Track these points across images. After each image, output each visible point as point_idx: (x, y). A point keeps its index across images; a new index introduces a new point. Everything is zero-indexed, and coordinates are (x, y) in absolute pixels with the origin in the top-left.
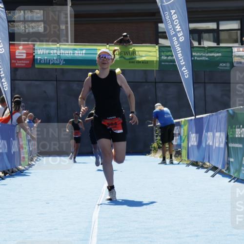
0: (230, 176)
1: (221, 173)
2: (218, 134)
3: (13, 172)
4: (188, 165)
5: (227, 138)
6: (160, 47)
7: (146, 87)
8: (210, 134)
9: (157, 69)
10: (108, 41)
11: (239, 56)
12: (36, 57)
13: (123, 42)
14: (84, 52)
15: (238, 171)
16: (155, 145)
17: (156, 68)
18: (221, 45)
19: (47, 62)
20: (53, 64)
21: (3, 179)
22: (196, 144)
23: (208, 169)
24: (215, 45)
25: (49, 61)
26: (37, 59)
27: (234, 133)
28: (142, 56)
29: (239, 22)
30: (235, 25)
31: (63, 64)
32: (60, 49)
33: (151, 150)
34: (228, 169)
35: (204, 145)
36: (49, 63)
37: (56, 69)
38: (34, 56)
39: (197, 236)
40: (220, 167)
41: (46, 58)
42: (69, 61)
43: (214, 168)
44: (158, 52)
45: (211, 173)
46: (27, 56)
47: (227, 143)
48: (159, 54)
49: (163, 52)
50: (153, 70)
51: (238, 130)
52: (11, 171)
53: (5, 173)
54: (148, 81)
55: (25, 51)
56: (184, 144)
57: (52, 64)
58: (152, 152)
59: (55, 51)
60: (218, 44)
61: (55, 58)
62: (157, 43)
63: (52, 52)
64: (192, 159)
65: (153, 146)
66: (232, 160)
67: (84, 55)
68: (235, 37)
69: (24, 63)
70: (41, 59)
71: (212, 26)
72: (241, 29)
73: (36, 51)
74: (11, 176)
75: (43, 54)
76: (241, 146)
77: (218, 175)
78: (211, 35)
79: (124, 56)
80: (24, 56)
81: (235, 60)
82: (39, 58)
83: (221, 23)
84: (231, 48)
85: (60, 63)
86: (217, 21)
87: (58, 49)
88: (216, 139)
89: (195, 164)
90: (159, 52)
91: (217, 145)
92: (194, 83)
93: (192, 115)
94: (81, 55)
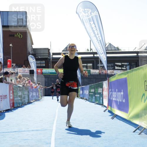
1: (87, 100)
2: (87, 91)
4: (80, 98)
5: (89, 92)
8: (85, 91)
11: (92, 72)
15: (92, 100)
18: (88, 69)
19: (46, 73)
21: (34, 102)
22: (82, 93)
23: (85, 99)
24: (86, 69)
27: (91, 91)
30: (91, 65)
34: (89, 99)
35: (84, 93)
37: (48, 75)
39: (82, 116)
40: (87, 99)
42: (51, 73)
43: (86, 99)
45: (85, 100)
46: (41, 72)
47: (89, 93)
51: (92, 90)
53: (35, 100)
60: (87, 69)
61: (48, 72)
64: (81, 97)
66: (90, 97)
68: (91, 67)
71: (86, 65)
72: (93, 66)
74: (36, 101)
76: (92, 94)
77: (87, 101)
78: (85, 67)
80: (40, 72)
81: (91, 73)
82: (44, 72)
84: (90, 70)
86: (87, 63)
87: (48, 70)
88: (87, 92)
89: (81, 98)
91: (87, 94)
92: (81, 78)
93: (81, 86)
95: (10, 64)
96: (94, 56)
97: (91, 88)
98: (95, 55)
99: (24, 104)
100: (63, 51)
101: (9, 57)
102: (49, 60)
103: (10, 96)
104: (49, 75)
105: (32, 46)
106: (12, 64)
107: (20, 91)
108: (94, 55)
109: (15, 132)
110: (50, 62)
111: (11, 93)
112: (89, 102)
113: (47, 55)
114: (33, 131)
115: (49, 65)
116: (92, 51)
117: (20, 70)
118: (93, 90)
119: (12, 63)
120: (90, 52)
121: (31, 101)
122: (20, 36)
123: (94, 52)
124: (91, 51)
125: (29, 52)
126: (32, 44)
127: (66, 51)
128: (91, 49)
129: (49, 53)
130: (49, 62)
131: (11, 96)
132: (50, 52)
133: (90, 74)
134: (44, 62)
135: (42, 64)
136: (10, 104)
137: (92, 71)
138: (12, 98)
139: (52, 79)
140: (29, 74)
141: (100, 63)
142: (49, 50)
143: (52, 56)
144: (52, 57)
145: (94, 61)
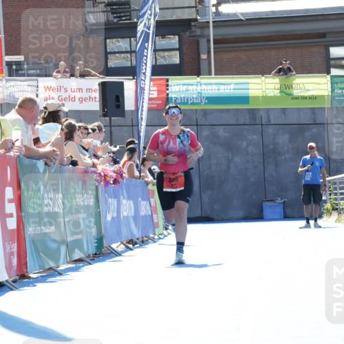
3: (143, 242)
6: (332, 77)
7: (314, 130)
9: (329, 106)
12: (170, 96)
14: (232, 86)
16: (328, 206)
17: (327, 105)
19: (185, 102)
20: (193, 104)
25: (187, 99)
26: (172, 98)
28: (308, 90)
31: (205, 103)
32: (201, 84)
33: (323, 213)
36: (187, 103)
37: (196, 110)
38: (168, 95)
41: (183, 96)
42: (212, 100)
44: (329, 83)
46: (158, 94)
48: (332, 87)
49: (337, 83)
50: (324, 108)
52: (140, 240)
54: (318, 122)
55: (155, 88)
57: (191, 104)
58: (325, 216)
59: (195, 87)
61: (195, 96)
62: (328, 73)
63: (190, 88)
65: (325, 207)
67: (232, 91)
69: (154, 104)
70: (176, 98)
73: (169, 88)
75: (180, 91)
79: (285, 90)
80: (155, 95)
82: (173, 96)
85: (202, 102)
87: (199, 84)
90: (332, 83)
94: (229, 91)
102: (198, 32)
104: (205, 113)
106: (7, 58)
110: (209, 41)
115: (204, 56)
117: (48, 88)
119: (6, 55)
130: (203, 42)
134: (174, 41)
135: (166, 53)
139: (221, 132)
140: (96, 106)
143: (214, 9)
144: (217, 13)
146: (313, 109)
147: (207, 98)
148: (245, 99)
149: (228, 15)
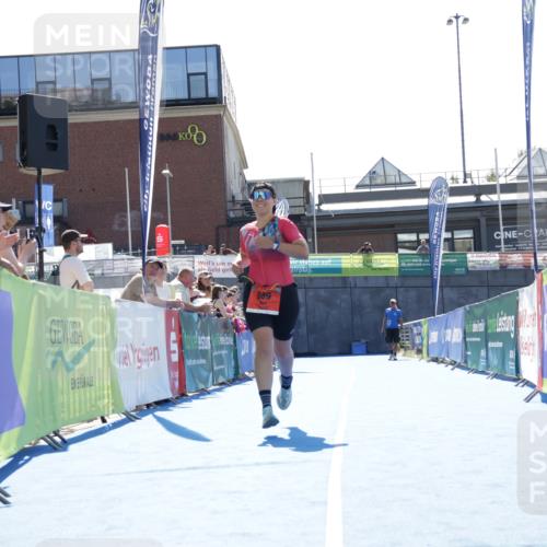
0: (468, 369)
1: (459, 366)
2: (456, 330)
4: (428, 361)
5: (465, 333)
6: (399, 255)
7: (387, 291)
8: (449, 331)
10: (350, 250)
11: (473, 262)
13: (366, 251)
14: (330, 261)
17: (396, 274)
18: (457, 252)
22: (436, 341)
23: (448, 364)
27: (471, 328)
28: (383, 264)
29: (472, 231)
30: (468, 234)
31: (311, 273)
34: (466, 362)
35: (443, 341)
36: (298, 273)
37: (305, 278)
40: (458, 361)
42: (315, 270)
43: (454, 363)
44: (398, 259)
45: (451, 367)
47: (465, 338)
48: (399, 262)
49: (403, 259)
50: (394, 276)
51: (475, 325)
54: (389, 286)
56: (425, 342)
57: (301, 273)
59: (304, 262)
60: (453, 250)
61: (303, 268)
62: (397, 251)
63: (300, 262)
64: (432, 355)
66: (469, 353)
67: (330, 264)
68: (468, 245)
71: (447, 235)
72: (474, 238)
76: (478, 339)
77: (457, 369)
78: (446, 244)
79: (366, 264)
81: (470, 264)
83: (455, 232)
84: (465, 254)
85: (308, 272)
86: (451, 230)
88: (455, 335)
89: (435, 360)
91: (454, 340)
94: (327, 264)
95: (166, 241)
96: (478, 200)
97: (470, 318)
98: (484, 198)
99: (220, 381)
100: (358, 187)
101: (162, 217)
102: (306, 223)
103: (169, 352)
104: (311, 279)
105: (242, 174)
106: (173, 242)
107: (206, 336)
108: (478, 195)
109: (194, 468)
110: (313, 230)
111: (174, 342)
112: (465, 372)
113: (301, 202)
114: (258, 464)
115: (310, 240)
116: (469, 184)
117: (201, 263)
118: (478, 327)
119: (173, 239)
120: (461, 184)
121: (247, 373)
122: (200, 136)
123: (480, 186)
124: (465, 182)
125: (233, 197)
126: (244, 164)
127: (370, 186)
128: (465, 175)
129: (307, 197)
130: (309, 230)
131: (174, 352)
132: (311, 190)
133: (467, 268)
136: (172, 381)
137: (475, 259)
138: (175, 358)
139: (322, 293)
141: (502, 228)
142: (306, 184)
143: (316, 208)
144: (319, 210)
145: (479, 221)
146: (387, 277)
147: (313, 269)
148: (339, 270)
149: (327, 211)
